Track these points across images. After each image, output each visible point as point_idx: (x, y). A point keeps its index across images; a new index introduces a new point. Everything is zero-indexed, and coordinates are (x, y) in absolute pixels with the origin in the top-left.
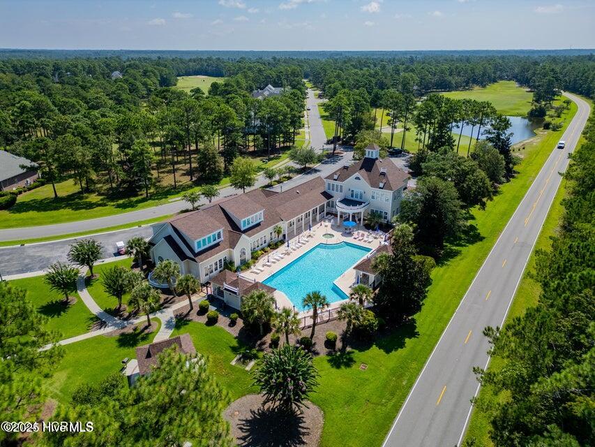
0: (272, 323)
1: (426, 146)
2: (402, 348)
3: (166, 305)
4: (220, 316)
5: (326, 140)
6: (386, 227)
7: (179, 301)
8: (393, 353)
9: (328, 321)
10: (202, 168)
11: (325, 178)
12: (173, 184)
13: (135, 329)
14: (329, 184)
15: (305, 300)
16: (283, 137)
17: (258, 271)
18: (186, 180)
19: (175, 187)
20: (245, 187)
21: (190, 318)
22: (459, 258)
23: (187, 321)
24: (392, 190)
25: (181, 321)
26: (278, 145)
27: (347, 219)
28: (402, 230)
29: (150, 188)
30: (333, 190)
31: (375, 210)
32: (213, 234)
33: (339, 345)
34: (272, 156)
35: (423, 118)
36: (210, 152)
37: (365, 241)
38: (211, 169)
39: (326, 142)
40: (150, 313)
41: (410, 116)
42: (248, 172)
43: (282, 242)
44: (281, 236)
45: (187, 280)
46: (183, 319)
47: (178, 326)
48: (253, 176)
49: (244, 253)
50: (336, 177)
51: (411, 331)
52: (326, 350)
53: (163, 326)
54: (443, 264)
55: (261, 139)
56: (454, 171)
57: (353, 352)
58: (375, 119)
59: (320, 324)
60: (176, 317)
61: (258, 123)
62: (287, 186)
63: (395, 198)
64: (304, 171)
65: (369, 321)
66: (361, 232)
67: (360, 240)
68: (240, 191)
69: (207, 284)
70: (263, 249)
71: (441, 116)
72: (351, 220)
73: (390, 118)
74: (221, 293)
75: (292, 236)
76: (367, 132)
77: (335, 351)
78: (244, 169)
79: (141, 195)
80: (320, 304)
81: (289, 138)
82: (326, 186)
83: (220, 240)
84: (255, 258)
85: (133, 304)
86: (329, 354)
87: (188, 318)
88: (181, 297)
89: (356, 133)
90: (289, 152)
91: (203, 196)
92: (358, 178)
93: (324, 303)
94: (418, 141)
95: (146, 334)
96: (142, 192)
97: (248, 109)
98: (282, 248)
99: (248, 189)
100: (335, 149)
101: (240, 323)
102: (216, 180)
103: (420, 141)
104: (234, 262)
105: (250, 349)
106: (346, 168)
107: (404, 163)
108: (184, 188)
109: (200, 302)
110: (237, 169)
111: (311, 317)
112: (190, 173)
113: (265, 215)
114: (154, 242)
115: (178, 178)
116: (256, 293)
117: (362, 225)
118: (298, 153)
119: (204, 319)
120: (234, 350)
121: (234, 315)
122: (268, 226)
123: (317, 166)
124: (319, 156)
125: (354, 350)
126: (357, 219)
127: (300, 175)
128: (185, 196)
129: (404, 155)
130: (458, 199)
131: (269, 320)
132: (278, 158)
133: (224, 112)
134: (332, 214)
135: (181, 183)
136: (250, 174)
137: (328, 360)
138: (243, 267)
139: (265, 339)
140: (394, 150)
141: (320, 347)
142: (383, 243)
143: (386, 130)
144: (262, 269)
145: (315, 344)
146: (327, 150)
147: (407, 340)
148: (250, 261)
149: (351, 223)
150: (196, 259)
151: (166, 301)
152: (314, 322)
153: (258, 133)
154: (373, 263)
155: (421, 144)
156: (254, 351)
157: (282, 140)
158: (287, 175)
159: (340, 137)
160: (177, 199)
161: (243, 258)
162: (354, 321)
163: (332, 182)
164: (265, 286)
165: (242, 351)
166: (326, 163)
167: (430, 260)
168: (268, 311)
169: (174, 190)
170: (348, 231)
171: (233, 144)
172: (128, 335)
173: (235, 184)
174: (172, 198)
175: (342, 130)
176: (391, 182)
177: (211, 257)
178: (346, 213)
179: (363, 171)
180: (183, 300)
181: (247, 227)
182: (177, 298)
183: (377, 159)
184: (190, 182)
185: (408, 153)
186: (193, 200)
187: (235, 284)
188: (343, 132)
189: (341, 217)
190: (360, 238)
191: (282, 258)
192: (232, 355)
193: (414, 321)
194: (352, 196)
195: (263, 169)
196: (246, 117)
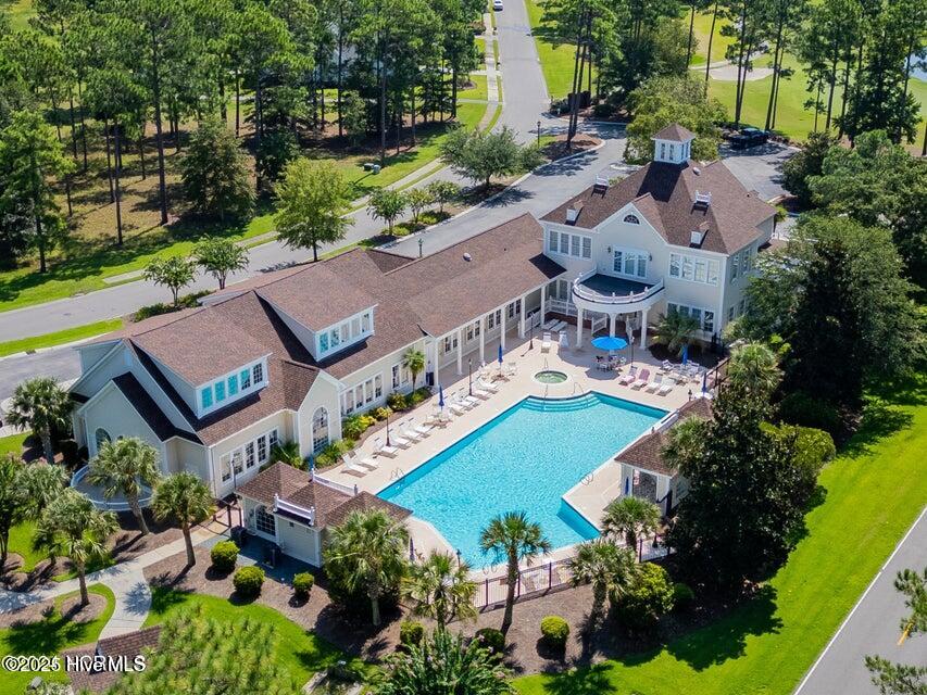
0: (404, 591)
1: (836, 121)
2: (735, 656)
3: (122, 555)
4: (268, 582)
5: (547, 104)
6: (710, 354)
7: (157, 545)
8: (713, 669)
9: (546, 593)
10: (193, 188)
11: (543, 218)
12: (114, 233)
13: (49, 613)
14: (553, 236)
15: (487, 536)
16: (423, 96)
17: (362, 470)
18: (148, 223)
19: (119, 244)
20: (319, 243)
21: (187, 585)
22: (902, 434)
23: (179, 592)
24: (725, 252)
25: (165, 592)
26: (407, 118)
27: (604, 332)
28: (747, 361)
29: (52, 247)
30: (564, 250)
31: (679, 305)
32: (243, 368)
33: (574, 649)
34: (392, 152)
35: (827, 42)
36: (218, 142)
37: (651, 391)
38: (221, 194)
39: (547, 109)
40: (87, 573)
41: (792, 35)
42: (327, 201)
43: (425, 393)
44: (421, 377)
45: (182, 487)
46: (169, 587)
47: (158, 606)
48: (341, 213)
49: (323, 423)
50: (571, 215)
51: (761, 616)
52: (541, 662)
53: (120, 607)
54: (859, 451)
55: (360, 103)
56: (895, 198)
57: (610, 667)
58: (690, 42)
59: (526, 599)
60: (153, 582)
61: (350, 54)
62: (437, 239)
63: (733, 273)
64: (484, 195)
65: (650, 587)
66: (641, 366)
67: (637, 388)
68: (305, 254)
69: (228, 502)
70: (373, 413)
71: (877, 36)
72: (612, 333)
73: (733, 40)
74: (266, 522)
75: (451, 376)
76: (666, 82)
77: (563, 663)
78: (316, 194)
79: (26, 265)
80: (527, 543)
81: (439, 97)
82: (546, 239)
83: (259, 386)
84: (353, 435)
85: (45, 548)
86: (549, 671)
87: (182, 586)
88: (161, 535)
89: (634, 85)
90: (441, 140)
91: (203, 268)
92: (631, 219)
93: (536, 543)
94: (813, 109)
95: (78, 625)
96: (28, 258)
97: (325, 18)
98: (425, 411)
99: (326, 249)
100: (572, 131)
101: (320, 598)
102: (237, 224)
103: (819, 107)
104: (297, 445)
105: (349, 658)
106: (599, 190)
107: (772, 171)
108: (146, 246)
109: (212, 547)
110: (297, 192)
111: (503, 581)
112: (159, 201)
113: (377, 319)
114: (82, 393)
115: (127, 218)
116: (363, 518)
117: (643, 346)
118: (467, 145)
119: (226, 587)
120: (307, 660)
121: (305, 578)
122: (386, 350)
123: (520, 181)
124: (527, 154)
125: (611, 662)
126: (629, 331)
127: (472, 208)
128: (153, 269)
129: (774, 150)
130: (902, 275)
131: (396, 584)
132: (408, 157)
133: (256, 29)
134: (561, 318)
135: (134, 233)
136: (332, 207)
137: (546, 686)
138: (321, 459)
139: (383, 634)
140: (744, 133)
141: (527, 654)
142: (699, 395)
143: (723, 74)
144: (373, 463)
145: (512, 647)
146: (552, 133)
147: (749, 638)
148: (340, 443)
149: (614, 342)
150: (199, 434)
151: (123, 546)
152: (511, 592)
153: (353, 84)
154: (666, 443)
155: (823, 117)
156: (358, 664)
157: (419, 103)
158: (436, 207)
159: (587, 94)
160: (128, 276)
161: (320, 435)
162: (611, 586)
163: (561, 229)
164: (385, 503)
165: (327, 662)
166: (547, 171)
167: (820, 438)
168: (394, 562)
169: (116, 252)
170: (604, 365)
171: (281, 117)
172: (32, 626)
173: (289, 235)
174: (111, 275)
175: (594, 75)
176: (721, 229)
177: (237, 430)
178: (601, 315)
179: (648, 198)
180: (167, 541)
181: (331, 351)
182: (150, 537)
183: (685, 165)
184: (161, 229)
185: (786, 141)
186: (175, 280)
187: (304, 496)
188: (598, 82)
189: (587, 325)
190: (639, 382)
191: (425, 436)
192: (302, 673)
193: (770, 593)
194: (617, 267)
195: (367, 191)
196: (317, 42)
